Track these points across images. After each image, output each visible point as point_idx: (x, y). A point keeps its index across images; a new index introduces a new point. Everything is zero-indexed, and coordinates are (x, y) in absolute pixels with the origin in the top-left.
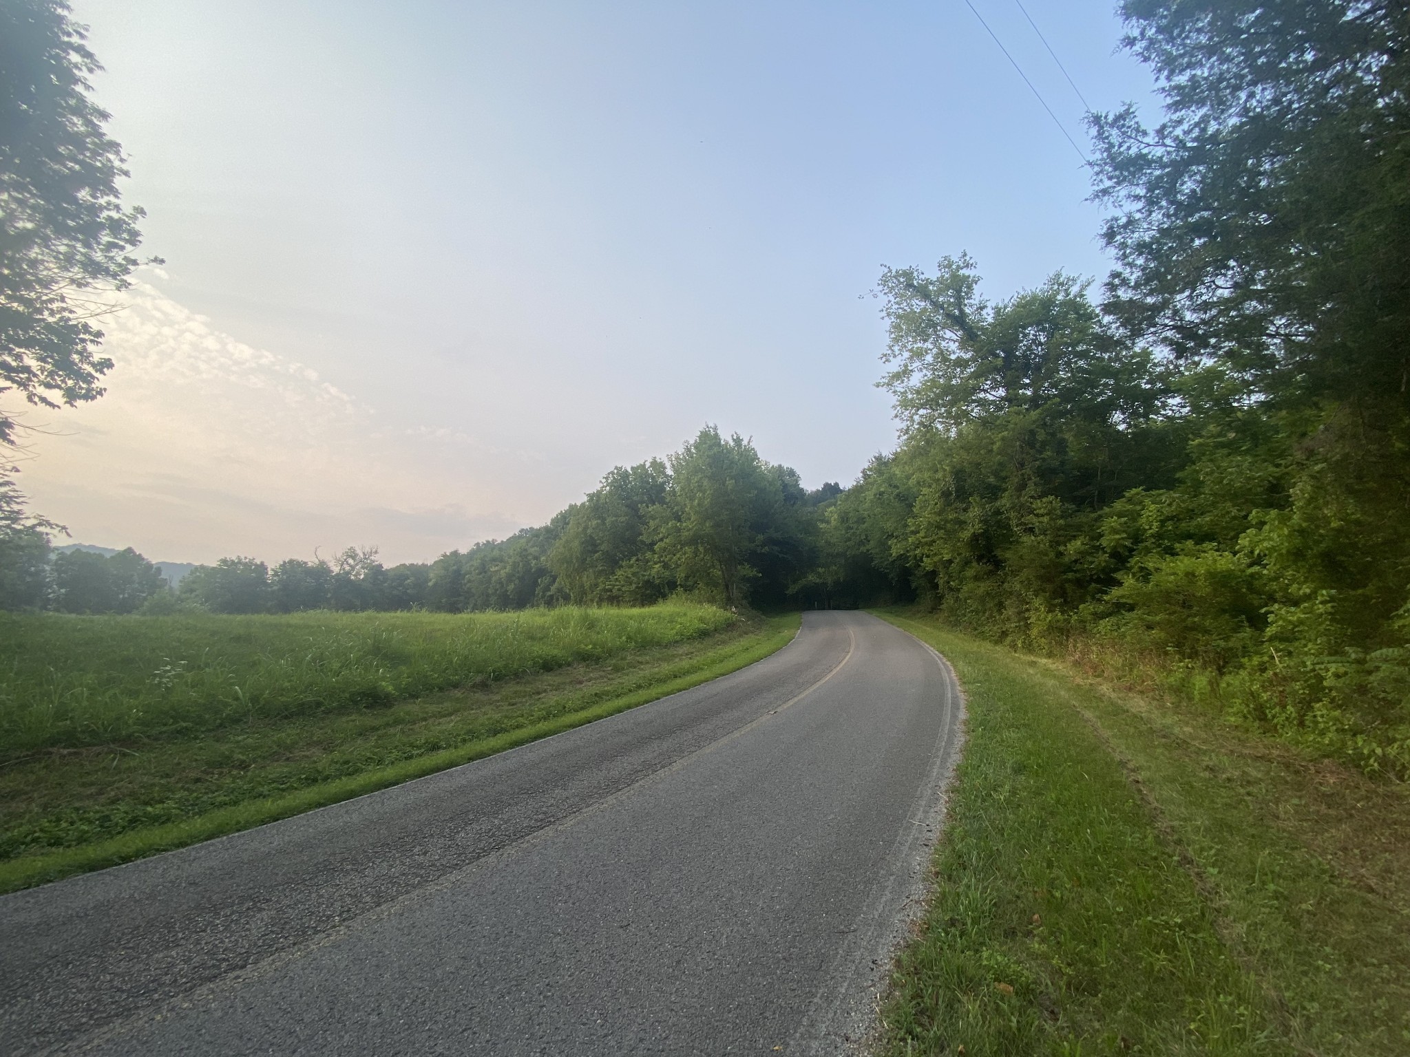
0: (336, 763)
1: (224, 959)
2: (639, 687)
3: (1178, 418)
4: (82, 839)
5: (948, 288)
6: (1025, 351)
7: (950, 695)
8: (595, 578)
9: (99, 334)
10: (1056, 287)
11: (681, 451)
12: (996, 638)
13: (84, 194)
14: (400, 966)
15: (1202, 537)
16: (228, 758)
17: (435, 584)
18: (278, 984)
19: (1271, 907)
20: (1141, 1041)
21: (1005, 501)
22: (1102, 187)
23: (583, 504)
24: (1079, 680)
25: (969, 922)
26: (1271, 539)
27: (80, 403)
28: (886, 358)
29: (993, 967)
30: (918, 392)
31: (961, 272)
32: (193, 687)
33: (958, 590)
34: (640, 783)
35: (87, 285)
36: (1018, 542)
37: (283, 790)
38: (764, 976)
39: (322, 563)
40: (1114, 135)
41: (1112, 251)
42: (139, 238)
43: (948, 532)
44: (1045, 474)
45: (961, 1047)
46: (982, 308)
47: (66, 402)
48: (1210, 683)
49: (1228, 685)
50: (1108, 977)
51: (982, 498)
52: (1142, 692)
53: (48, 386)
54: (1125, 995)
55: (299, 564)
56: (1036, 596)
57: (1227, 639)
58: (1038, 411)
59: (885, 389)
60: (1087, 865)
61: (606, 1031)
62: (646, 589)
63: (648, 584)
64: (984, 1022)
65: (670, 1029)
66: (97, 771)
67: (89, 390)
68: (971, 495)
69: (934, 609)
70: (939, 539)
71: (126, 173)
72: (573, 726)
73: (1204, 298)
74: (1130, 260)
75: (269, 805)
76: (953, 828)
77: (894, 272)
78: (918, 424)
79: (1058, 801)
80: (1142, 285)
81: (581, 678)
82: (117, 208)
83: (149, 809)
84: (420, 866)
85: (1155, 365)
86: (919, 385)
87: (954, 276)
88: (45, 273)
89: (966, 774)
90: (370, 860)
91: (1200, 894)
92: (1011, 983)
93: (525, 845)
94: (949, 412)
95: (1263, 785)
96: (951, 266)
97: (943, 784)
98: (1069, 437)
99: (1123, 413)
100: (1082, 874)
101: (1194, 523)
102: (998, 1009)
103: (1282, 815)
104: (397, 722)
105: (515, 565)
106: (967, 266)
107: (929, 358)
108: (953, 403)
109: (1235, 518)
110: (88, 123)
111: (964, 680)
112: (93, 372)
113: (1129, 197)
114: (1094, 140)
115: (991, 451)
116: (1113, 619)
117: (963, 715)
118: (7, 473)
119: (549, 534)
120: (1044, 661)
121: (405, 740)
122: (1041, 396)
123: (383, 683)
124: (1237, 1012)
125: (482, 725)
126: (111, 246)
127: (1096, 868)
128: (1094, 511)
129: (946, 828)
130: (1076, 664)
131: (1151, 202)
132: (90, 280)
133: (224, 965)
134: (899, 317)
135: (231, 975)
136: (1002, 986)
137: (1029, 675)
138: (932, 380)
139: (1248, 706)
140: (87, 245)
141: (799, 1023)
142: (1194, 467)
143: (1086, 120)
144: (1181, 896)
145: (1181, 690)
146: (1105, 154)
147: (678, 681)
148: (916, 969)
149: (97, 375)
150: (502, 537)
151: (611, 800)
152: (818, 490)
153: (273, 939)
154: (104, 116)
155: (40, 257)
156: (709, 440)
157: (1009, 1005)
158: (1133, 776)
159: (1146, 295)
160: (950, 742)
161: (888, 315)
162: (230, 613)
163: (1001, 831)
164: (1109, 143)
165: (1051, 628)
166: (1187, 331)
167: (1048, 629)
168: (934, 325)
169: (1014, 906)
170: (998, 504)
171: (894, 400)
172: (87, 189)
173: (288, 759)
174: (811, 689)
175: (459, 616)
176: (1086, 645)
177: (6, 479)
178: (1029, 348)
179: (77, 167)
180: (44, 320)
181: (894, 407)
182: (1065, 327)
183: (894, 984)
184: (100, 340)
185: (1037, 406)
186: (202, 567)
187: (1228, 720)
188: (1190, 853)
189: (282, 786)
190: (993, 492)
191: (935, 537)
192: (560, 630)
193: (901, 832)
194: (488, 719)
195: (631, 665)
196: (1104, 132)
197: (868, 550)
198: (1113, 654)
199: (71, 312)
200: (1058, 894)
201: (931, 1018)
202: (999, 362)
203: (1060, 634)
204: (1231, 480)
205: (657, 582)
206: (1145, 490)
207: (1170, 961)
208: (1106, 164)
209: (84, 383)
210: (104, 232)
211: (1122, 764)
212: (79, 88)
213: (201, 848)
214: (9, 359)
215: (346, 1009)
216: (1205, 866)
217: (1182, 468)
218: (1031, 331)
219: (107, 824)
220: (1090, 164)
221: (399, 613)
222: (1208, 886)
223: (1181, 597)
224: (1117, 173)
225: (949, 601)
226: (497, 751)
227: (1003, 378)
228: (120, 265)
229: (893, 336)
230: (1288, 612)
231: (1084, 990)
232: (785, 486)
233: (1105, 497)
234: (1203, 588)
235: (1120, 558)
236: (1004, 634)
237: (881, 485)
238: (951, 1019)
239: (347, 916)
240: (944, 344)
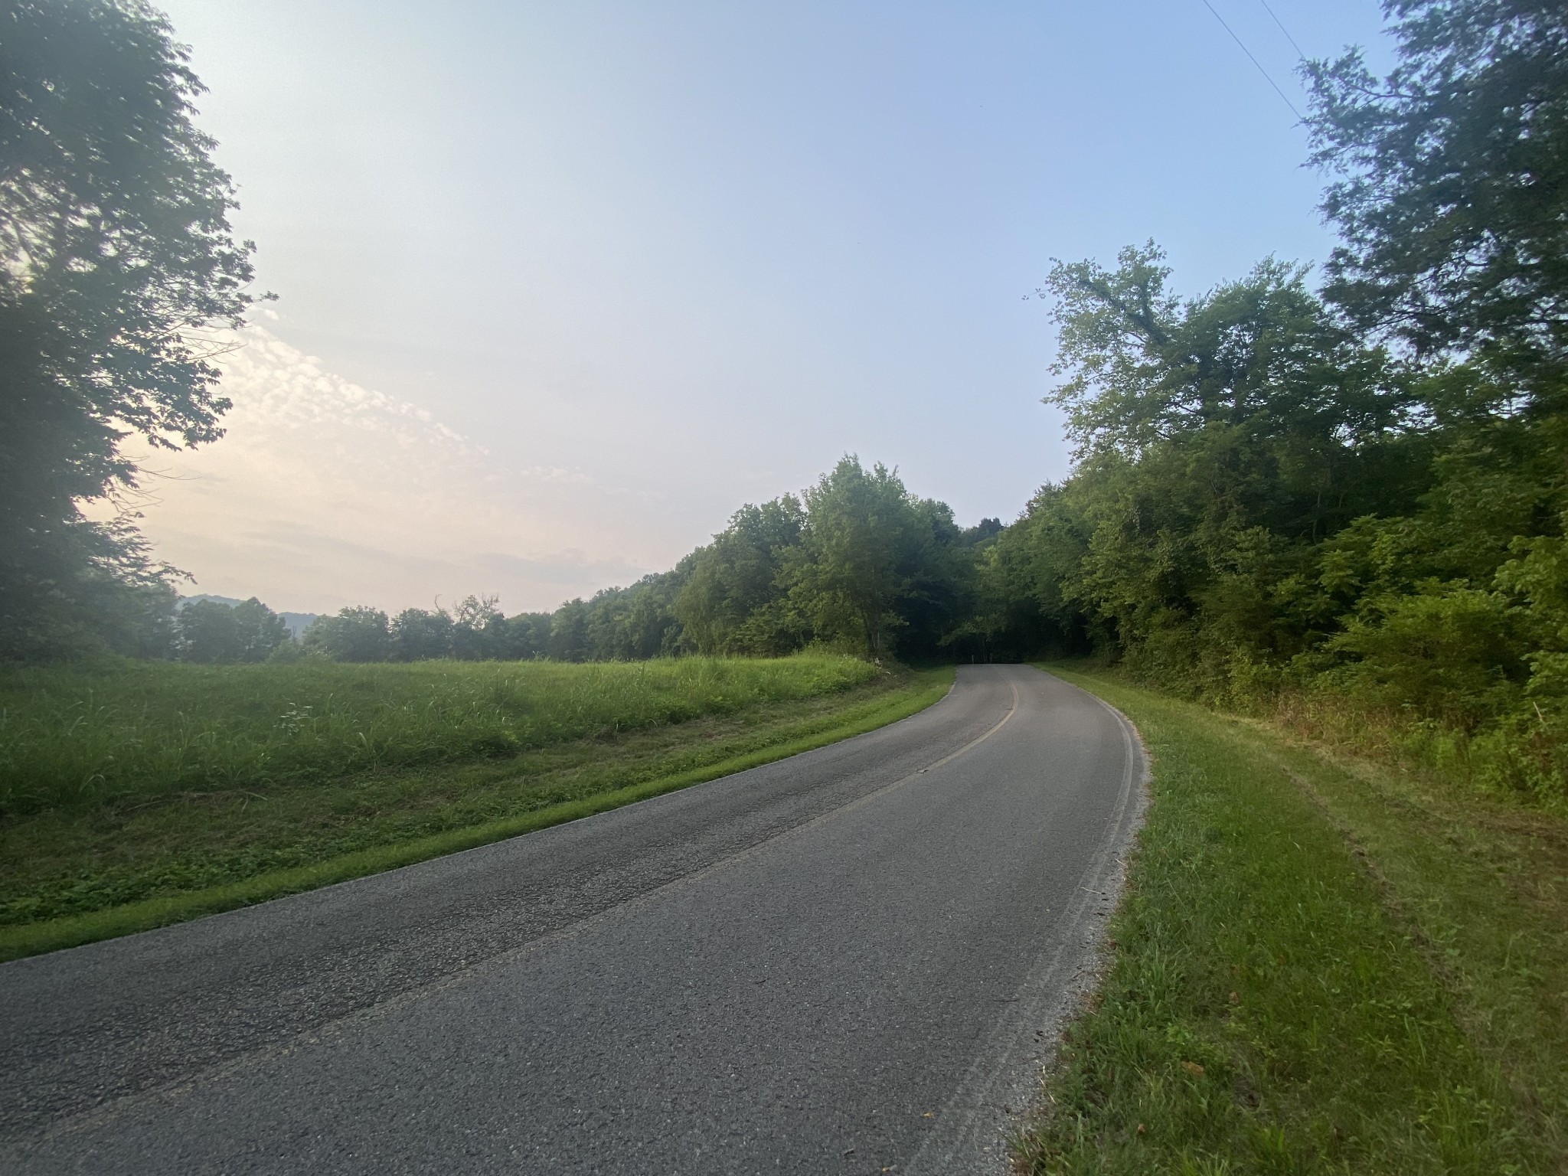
0: (460, 812)
1: (352, 998)
2: (773, 742)
3: (1420, 430)
4: (212, 881)
5: (1131, 283)
6: (1226, 355)
7: (1131, 757)
8: (725, 628)
9: (216, 373)
10: (1265, 276)
11: (817, 485)
12: (1188, 695)
13: (194, 229)
14: (527, 1010)
15: (1449, 574)
16: (355, 804)
17: (558, 634)
18: (406, 1023)
19: (1524, 993)
20: (1358, 1133)
21: (1200, 535)
22: (1321, 149)
23: (710, 547)
24: (1290, 742)
25: (1152, 995)
26: (1537, 572)
27: (200, 444)
28: (1055, 369)
29: (1179, 1045)
30: (1094, 408)
31: (1147, 264)
32: (318, 733)
33: (1143, 639)
34: (776, 838)
35: (202, 323)
36: (1216, 582)
37: (408, 838)
38: (913, 1041)
39: (442, 612)
40: (1336, 87)
41: (1336, 225)
42: (251, 274)
43: (1130, 572)
44: (1250, 501)
45: (1140, 1127)
46: (1172, 306)
47: (187, 444)
48: (1457, 745)
49: (1479, 746)
50: (1319, 1062)
51: (1172, 532)
52: (1370, 757)
53: (168, 428)
54: (1339, 1083)
55: (420, 614)
56: (1239, 646)
57: (1479, 694)
58: (1242, 425)
59: (1054, 405)
60: (1296, 942)
61: (740, 1086)
62: (780, 639)
63: (782, 633)
64: (1168, 1103)
65: (809, 1088)
66: (227, 814)
67: (209, 431)
68: (1159, 528)
69: (1114, 662)
70: (1119, 580)
71: (236, 205)
72: (704, 780)
73: (1451, 277)
74: (1358, 234)
75: (394, 852)
76: (1134, 897)
77: (1065, 267)
78: (1095, 445)
79: (1262, 872)
80: (1373, 264)
81: (710, 731)
82: (229, 242)
83: (278, 853)
84: (546, 914)
85: (1391, 366)
86: (1095, 399)
87: (1138, 268)
88: (160, 311)
89: (1150, 840)
90: (495, 907)
91: (1435, 977)
92: (1202, 1063)
93: (654, 898)
94: (1132, 430)
95: (1519, 860)
96: (1134, 257)
97: (1123, 851)
98: (1281, 456)
99: (1351, 426)
100: (1290, 951)
101: (1438, 557)
102: (1185, 1090)
103: (1542, 894)
104: (521, 772)
105: (639, 614)
106: (1154, 257)
107: (1108, 368)
108: (1136, 419)
109: (1490, 549)
110: (195, 151)
111: (1148, 739)
112: (212, 413)
113: (1355, 158)
114: (1311, 94)
115: (1184, 474)
116: (1335, 672)
117: (1147, 777)
118: (132, 518)
119: (675, 580)
120: (1247, 720)
121: (530, 791)
122: (1247, 410)
123: (507, 732)
124: (1477, 1106)
125: (608, 777)
126: (224, 282)
127: (1308, 945)
128: (1312, 543)
129: (1127, 896)
130: (1288, 724)
131: (1384, 164)
132: (206, 318)
133: (351, 1003)
134: (1071, 320)
135: (359, 1013)
136: (1191, 1065)
137: (1228, 735)
138: (1112, 393)
139: (1503, 772)
140: (201, 282)
141: (953, 1091)
142: (1440, 488)
143: (1300, 71)
144: (1411, 979)
145: (1420, 754)
146: (1325, 110)
147: (816, 737)
148: (1088, 1042)
149: (217, 415)
150: (624, 584)
151: (744, 855)
152: (975, 528)
153: (400, 980)
154: (211, 143)
155: (154, 296)
156: (848, 472)
157: (1198, 1087)
158: (1356, 848)
159: (1378, 276)
160: (1131, 806)
161: (1058, 319)
162: (352, 661)
163: (1192, 903)
164: (1329, 96)
165: (1257, 683)
166: (1430, 319)
167: (1253, 683)
168: (1114, 329)
169: (1206, 983)
170: (1192, 537)
171: (1066, 417)
172: (198, 223)
173: (412, 807)
174: (967, 748)
175: (582, 665)
176: (1301, 702)
177: (131, 524)
178: (1230, 351)
179: (187, 200)
180: (160, 359)
181: (1066, 426)
182: (1277, 324)
183: (1062, 1057)
184: (217, 379)
185: (1240, 420)
186: (324, 617)
187: (1478, 789)
188: (1425, 932)
189: (408, 833)
190: (1186, 524)
191: (1114, 577)
192: (687, 680)
193: (1071, 899)
194: (615, 771)
195: (763, 719)
196: (1323, 83)
197: (1034, 595)
198: (1334, 713)
199: (188, 352)
200: (1260, 972)
201: (1106, 1095)
202: (1194, 369)
203: (1268, 690)
204: (1487, 503)
205: (792, 630)
206: (1378, 518)
207: (1395, 1048)
208: (1326, 121)
209: (204, 423)
210: (217, 268)
211: (1344, 834)
212: (185, 113)
213: (328, 891)
214: (129, 401)
215: (472, 1049)
216: (1443, 947)
217: (1426, 490)
218: (1233, 331)
219: (236, 867)
220: (1306, 121)
221: (520, 663)
222: (1446, 969)
223: (1421, 645)
224: (1340, 131)
225: (1132, 652)
226: (623, 803)
227: (1198, 388)
228: (234, 303)
229: (1064, 343)
230: (1555, 660)
231: (1290, 1075)
232: (936, 523)
233: (1325, 529)
234: (1450, 633)
235: (1345, 599)
236: (1199, 690)
237: (1050, 519)
238: (1129, 1097)
239: (473, 959)
240: (1125, 350)
